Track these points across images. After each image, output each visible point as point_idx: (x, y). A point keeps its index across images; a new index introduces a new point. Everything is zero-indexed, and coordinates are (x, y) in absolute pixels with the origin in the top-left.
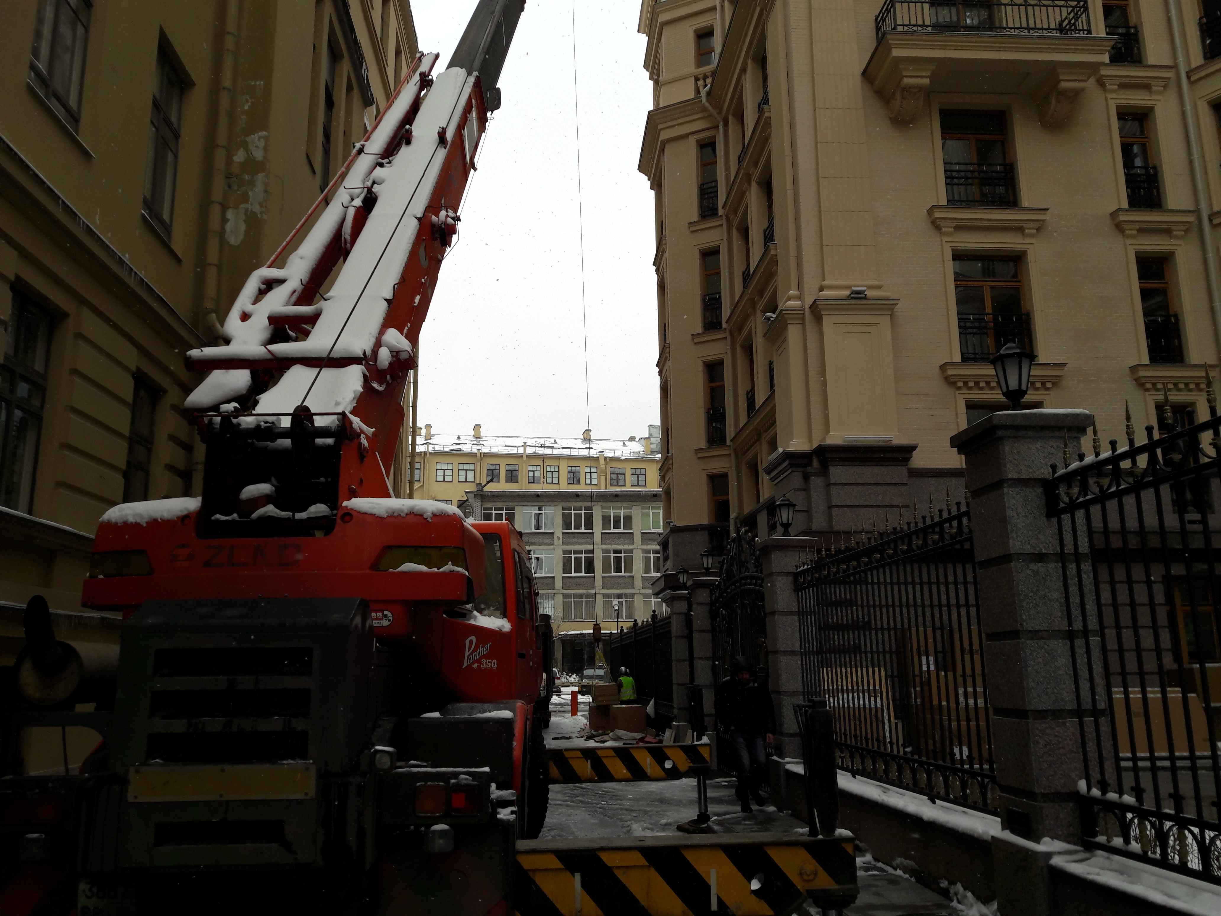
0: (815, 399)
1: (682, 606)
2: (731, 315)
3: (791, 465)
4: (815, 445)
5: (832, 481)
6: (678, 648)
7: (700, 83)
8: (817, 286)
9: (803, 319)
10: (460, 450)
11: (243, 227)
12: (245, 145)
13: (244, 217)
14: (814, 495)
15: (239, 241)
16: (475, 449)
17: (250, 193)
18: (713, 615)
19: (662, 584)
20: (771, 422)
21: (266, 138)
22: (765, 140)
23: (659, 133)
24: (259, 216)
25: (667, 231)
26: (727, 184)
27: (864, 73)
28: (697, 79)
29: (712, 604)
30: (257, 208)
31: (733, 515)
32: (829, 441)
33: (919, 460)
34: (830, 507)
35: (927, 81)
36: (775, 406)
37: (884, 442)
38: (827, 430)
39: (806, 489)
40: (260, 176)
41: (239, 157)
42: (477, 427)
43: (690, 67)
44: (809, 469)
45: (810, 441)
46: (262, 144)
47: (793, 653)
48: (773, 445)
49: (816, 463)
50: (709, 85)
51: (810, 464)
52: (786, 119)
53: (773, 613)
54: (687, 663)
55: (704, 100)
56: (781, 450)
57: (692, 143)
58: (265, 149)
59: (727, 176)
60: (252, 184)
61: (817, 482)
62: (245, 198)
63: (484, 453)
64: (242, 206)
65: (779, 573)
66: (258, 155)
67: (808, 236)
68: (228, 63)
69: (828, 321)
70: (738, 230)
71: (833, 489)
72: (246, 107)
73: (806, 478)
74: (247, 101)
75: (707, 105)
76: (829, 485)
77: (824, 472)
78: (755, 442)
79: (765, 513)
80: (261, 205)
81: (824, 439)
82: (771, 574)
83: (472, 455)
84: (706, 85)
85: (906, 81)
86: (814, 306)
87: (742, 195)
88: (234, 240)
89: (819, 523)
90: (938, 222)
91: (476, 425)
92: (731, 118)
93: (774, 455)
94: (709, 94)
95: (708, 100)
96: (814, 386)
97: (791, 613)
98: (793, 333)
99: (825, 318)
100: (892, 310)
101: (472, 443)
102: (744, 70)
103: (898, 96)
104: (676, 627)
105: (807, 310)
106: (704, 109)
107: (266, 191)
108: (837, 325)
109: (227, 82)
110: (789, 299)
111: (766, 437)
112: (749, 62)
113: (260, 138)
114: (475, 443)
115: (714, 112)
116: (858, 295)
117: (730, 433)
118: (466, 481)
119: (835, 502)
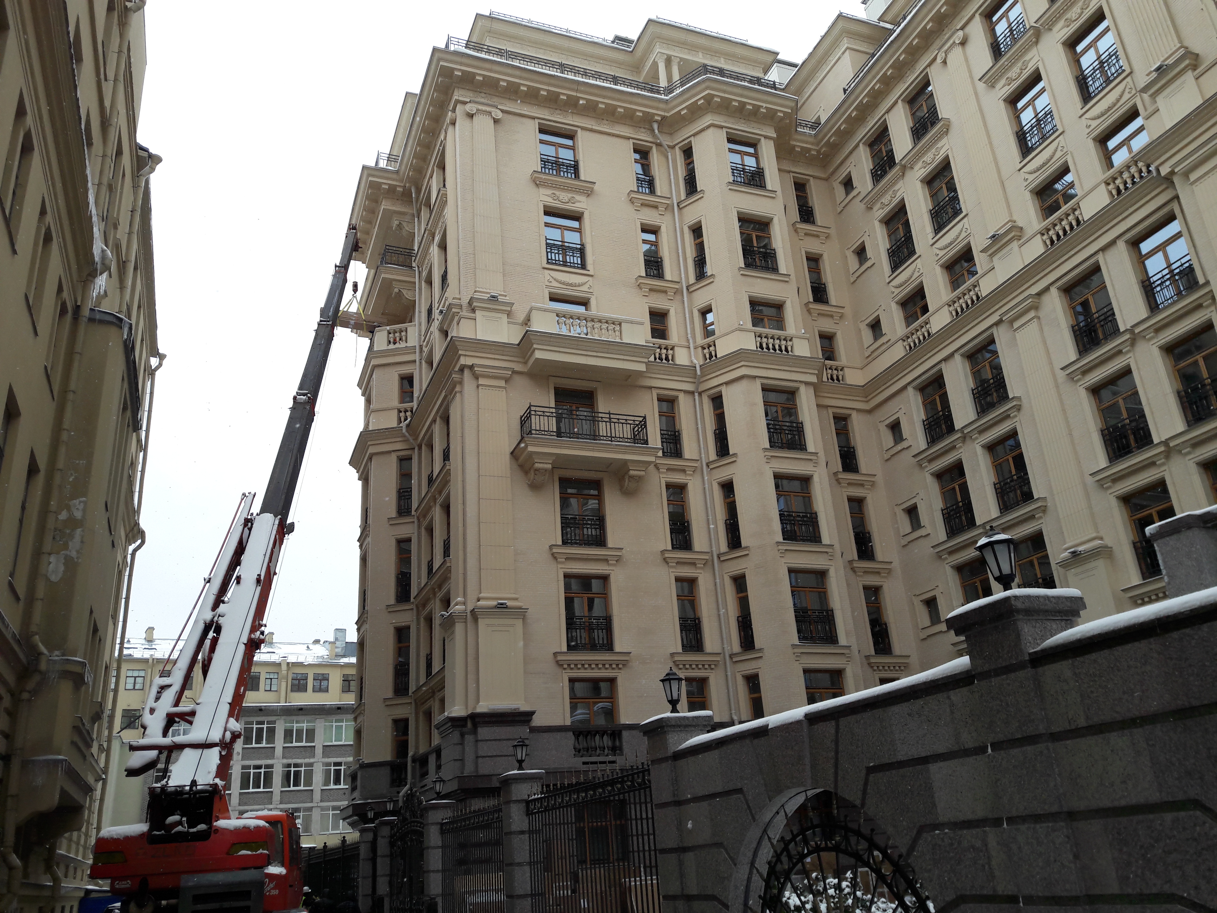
0: (471, 677)
1: (370, 836)
2: (417, 595)
3: (453, 726)
4: (469, 712)
5: (479, 738)
6: (364, 868)
7: (402, 414)
8: (476, 597)
9: (466, 619)
10: (130, 655)
11: (62, 568)
12: (68, 508)
13: (63, 561)
14: (467, 749)
15: (58, 579)
16: (147, 655)
17: (70, 544)
18: (392, 844)
19: (350, 811)
20: (441, 686)
21: (85, 503)
22: (446, 482)
23: (368, 448)
24: (76, 560)
25: (370, 521)
26: (419, 499)
27: (512, 453)
28: (400, 411)
29: (391, 836)
30: (74, 554)
31: (410, 754)
32: (479, 710)
33: (537, 721)
34: (477, 757)
35: (550, 466)
36: (444, 676)
37: (515, 709)
38: (478, 701)
39: (462, 744)
40: (79, 531)
41: (63, 516)
42: (151, 630)
43: (394, 400)
44: (465, 730)
45: (467, 708)
46: (81, 506)
47: (438, 871)
48: (443, 709)
49: (469, 724)
50: (409, 420)
51: (465, 726)
52: (460, 478)
53: (428, 848)
54: (370, 879)
55: (404, 430)
56: (446, 714)
57: (394, 458)
58: (84, 511)
59: (420, 492)
60: (71, 536)
61: (469, 739)
62: (66, 547)
63: (157, 659)
64: (63, 552)
65: (433, 824)
66: (78, 515)
67: (472, 562)
68: (63, 450)
69: (482, 623)
70: (426, 529)
71: (480, 744)
72: (71, 480)
73: (462, 735)
74: (72, 474)
75: (407, 434)
76: (477, 741)
77: (474, 731)
78: (429, 698)
79: (434, 755)
80: (78, 552)
81: (475, 708)
82: (428, 824)
83: (145, 661)
84: (406, 419)
85: (537, 465)
86: (472, 611)
87: (428, 509)
88: (54, 578)
89: (469, 770)
90: (556, 555)
91: (149, 628)
92: (423, 445)
93: (441, 718)
94: (408, 426)
95: (407, 431)
96: (471, 668)
97: (438, 847)
98: (459, 628)
99: (480, 621)
100: (524, 616)
101: (144, 647)
102: (434, 421)
103: (532, 472)
104: (364, 852)
105: (469, 613)
106: (404, 436)
107: (82, 542)
108: (488, 625)
109: (60, 464)
110: (456, 604)
111: (438, 696)
112: (438, 419)
113: (80, 502)
114: (147, 647)
115: (411, 439)
116: (502, 606)
117: (412, 688)
118: (134, 689)
119: (480, 753)
